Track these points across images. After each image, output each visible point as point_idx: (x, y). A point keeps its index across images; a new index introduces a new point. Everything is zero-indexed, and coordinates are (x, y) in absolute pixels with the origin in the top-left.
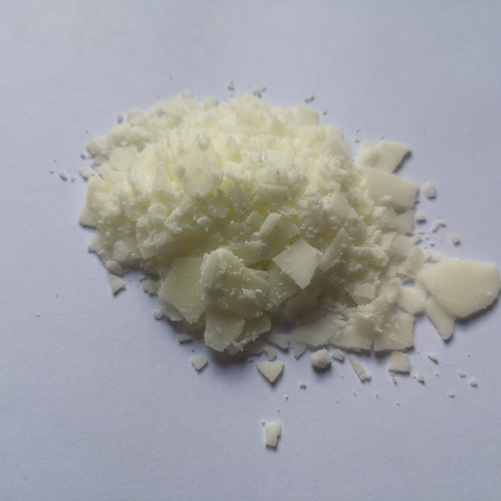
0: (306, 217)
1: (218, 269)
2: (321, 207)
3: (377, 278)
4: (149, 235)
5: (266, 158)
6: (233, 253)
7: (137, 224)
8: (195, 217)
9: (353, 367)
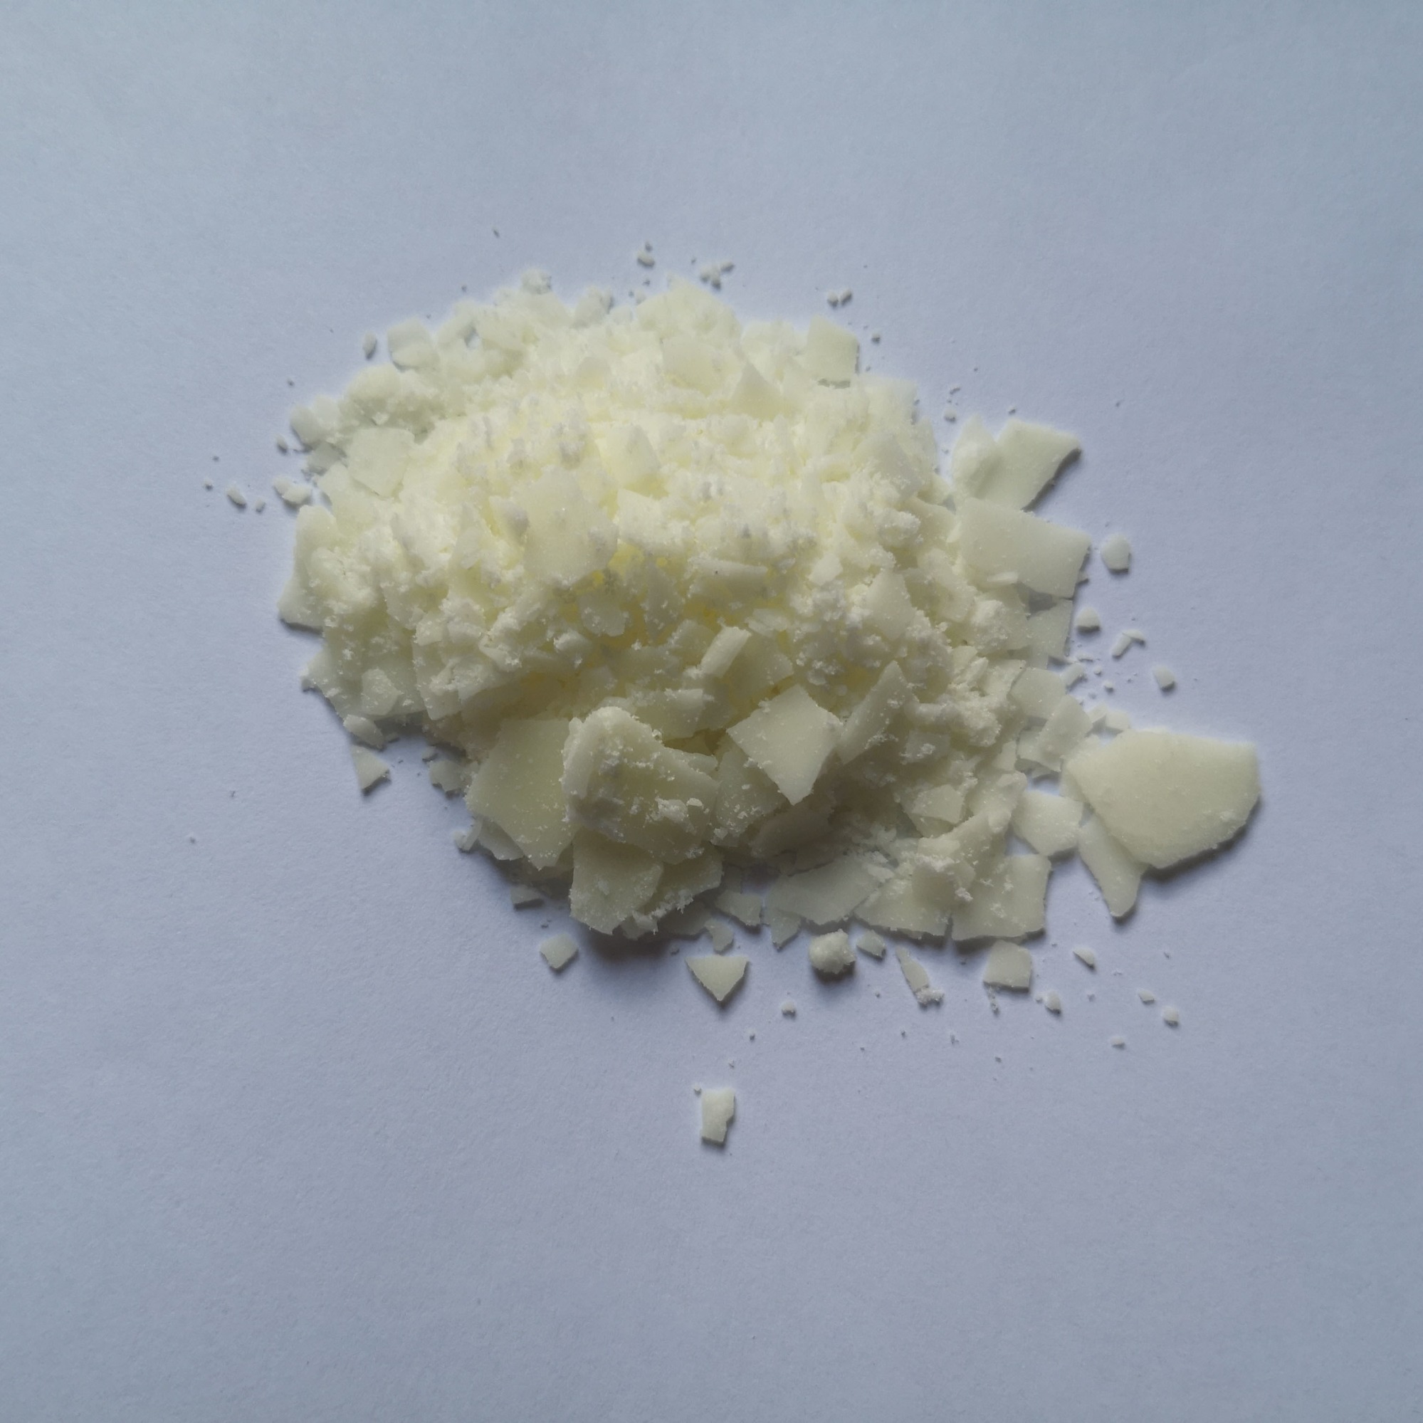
0: (808, 638)
1: (601, 755)
2: (843, 617)
3: (970, 774)
4: (443, 666)
5: (721, 491)
6: (637, 718)
7: (416, 638)
8: (550, 634)
9: (903, 972)
